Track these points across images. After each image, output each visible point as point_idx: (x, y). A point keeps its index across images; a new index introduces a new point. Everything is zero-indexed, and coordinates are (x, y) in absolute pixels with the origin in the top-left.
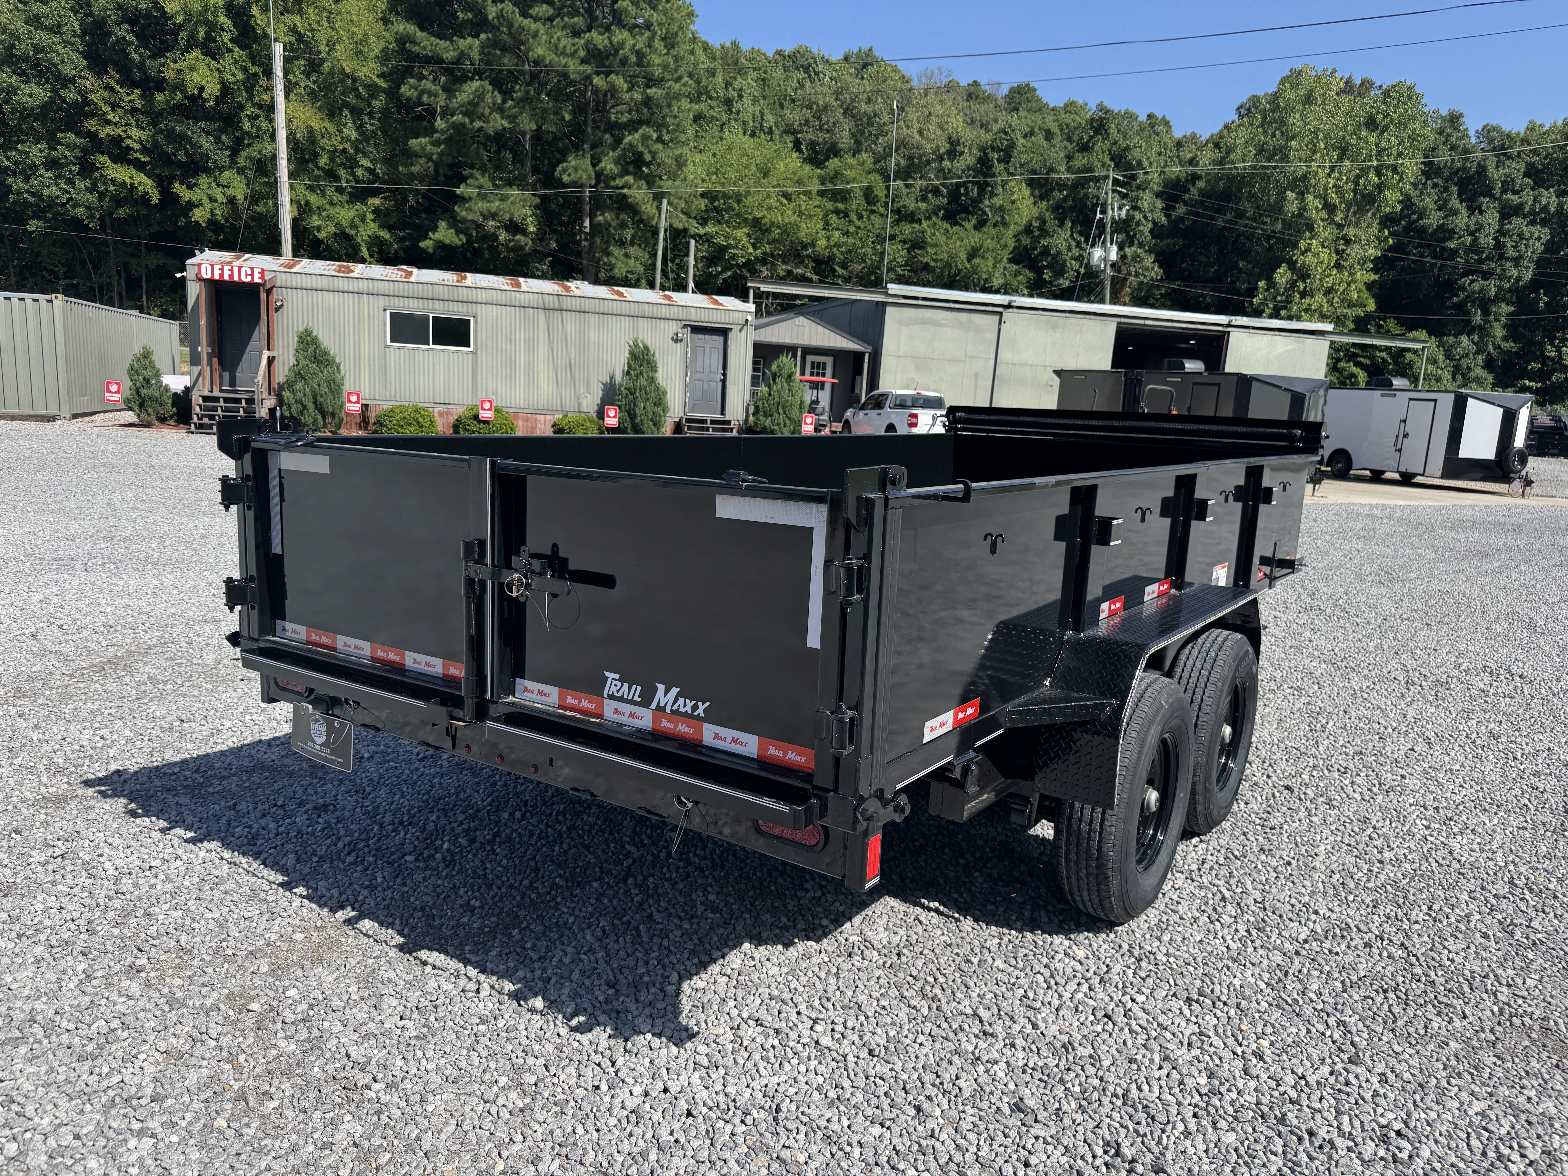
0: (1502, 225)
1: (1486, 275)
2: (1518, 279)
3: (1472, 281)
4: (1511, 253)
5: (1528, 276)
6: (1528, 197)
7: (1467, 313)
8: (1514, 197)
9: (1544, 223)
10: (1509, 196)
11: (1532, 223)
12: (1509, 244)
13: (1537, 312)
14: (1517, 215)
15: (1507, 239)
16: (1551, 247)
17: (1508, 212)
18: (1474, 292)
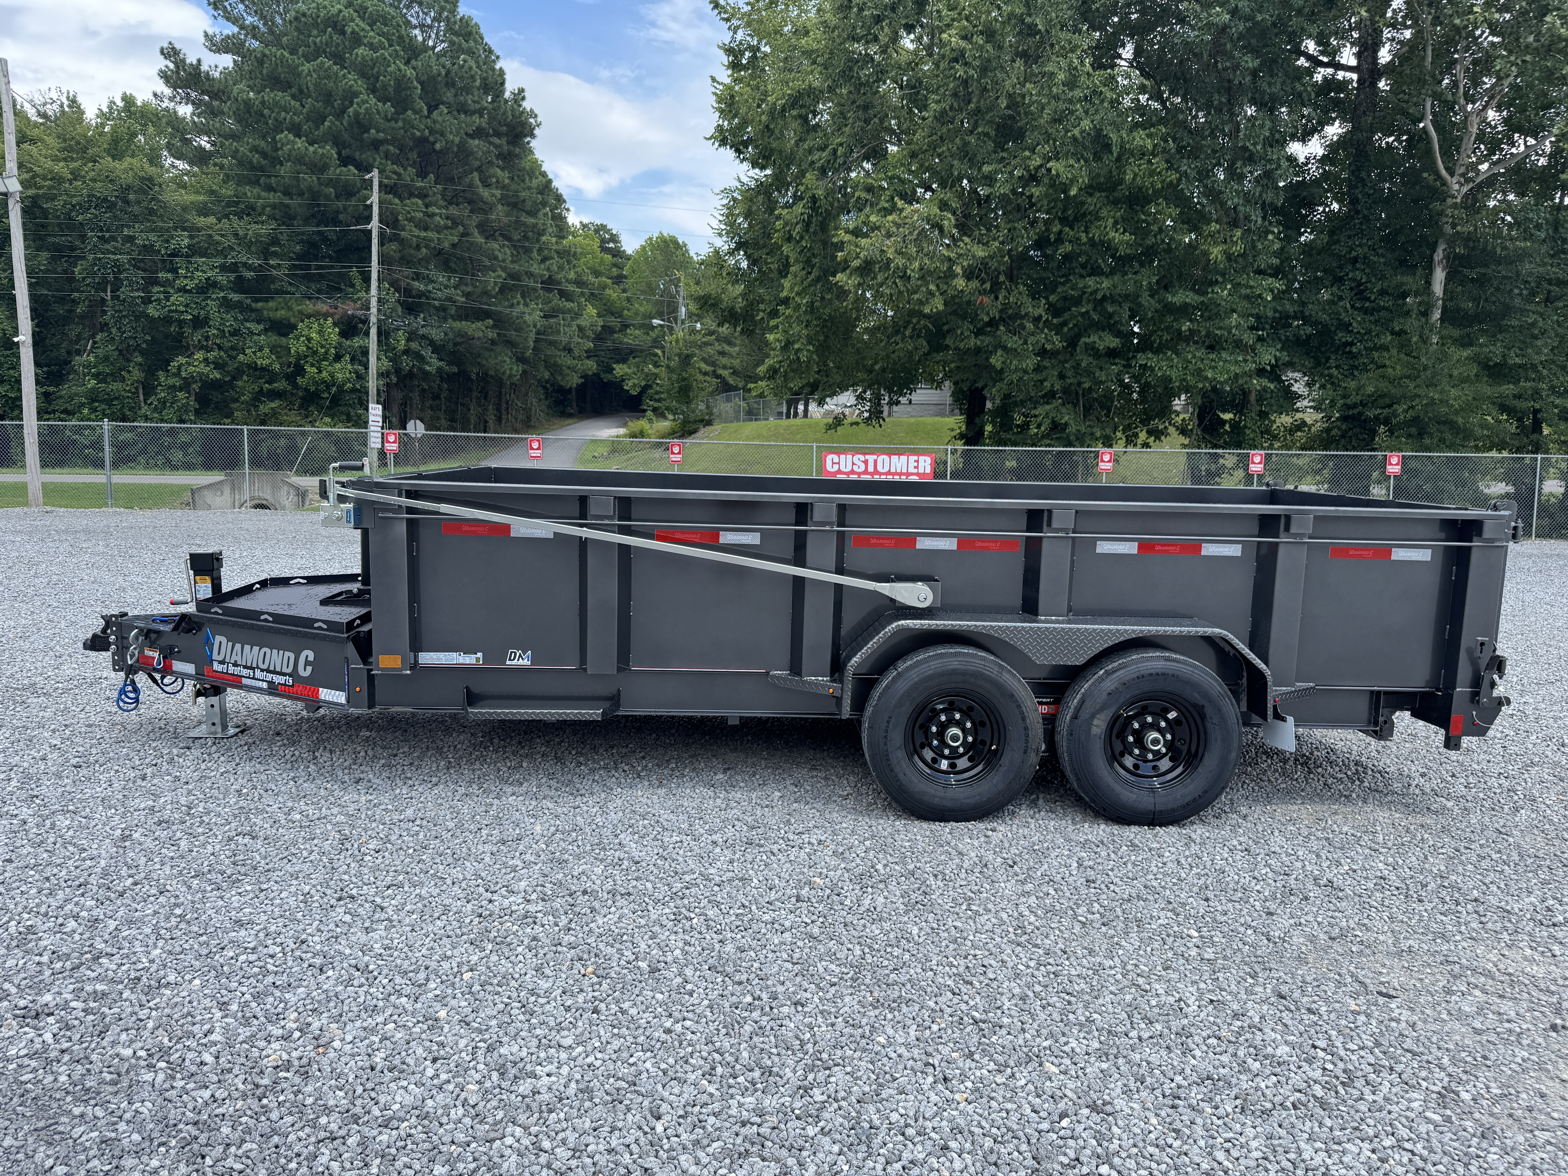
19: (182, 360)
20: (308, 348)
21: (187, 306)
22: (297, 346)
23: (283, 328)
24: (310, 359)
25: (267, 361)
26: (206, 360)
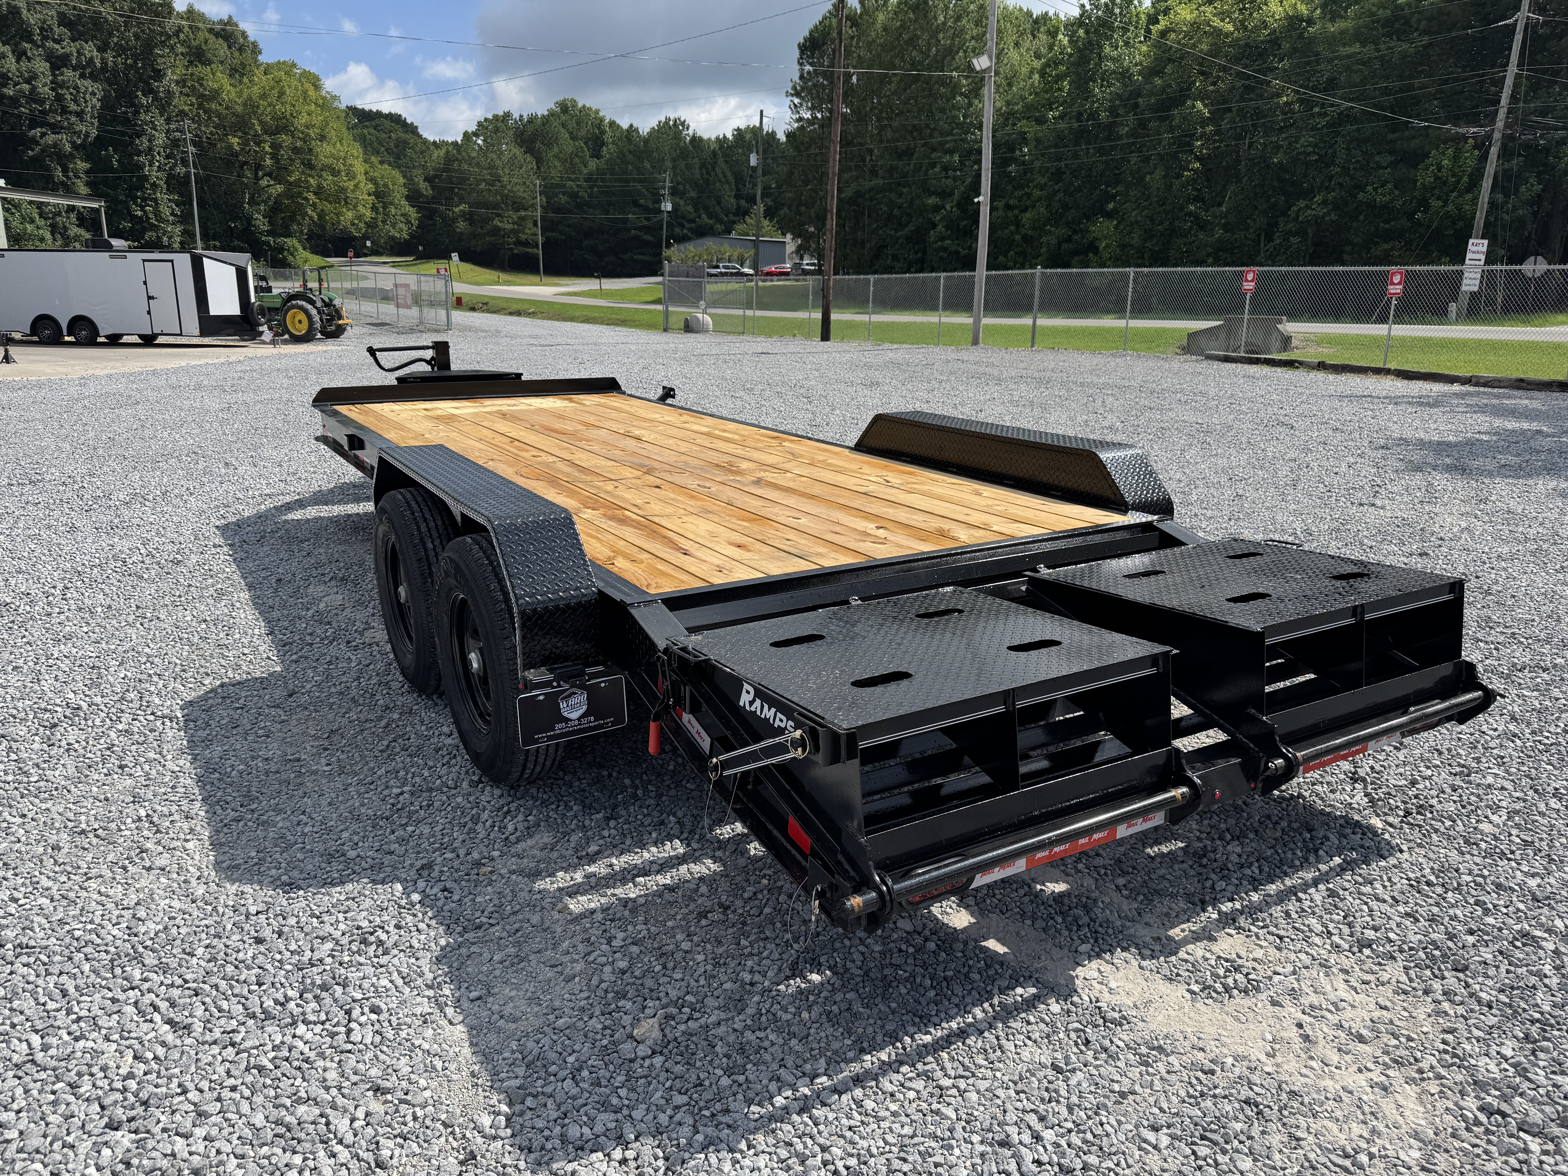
0: (53, 74)
1: (56, 128)
2: (87, 135)
3: (43, 135)
4: (73, 107)
5: (94, 133)
6: (70, 48)
7: (48, 169)
8: (57, 46)
9: (93, 77)
10: (49, 44)
11: (82, 76)
12: (68, 97)
13: (112, 170)
14: (66, 66)
15: (64, 91)
16: (107, 104)
17: (58, 62)
18: (48, 146)
19: (1302, 204)
20: (1437, 178)
21: (1316, 146)
22: (1425, 177)
23: (1415, 159)
24: (1437, 192)
25: (1388, 198)
26: (1324, 202)
